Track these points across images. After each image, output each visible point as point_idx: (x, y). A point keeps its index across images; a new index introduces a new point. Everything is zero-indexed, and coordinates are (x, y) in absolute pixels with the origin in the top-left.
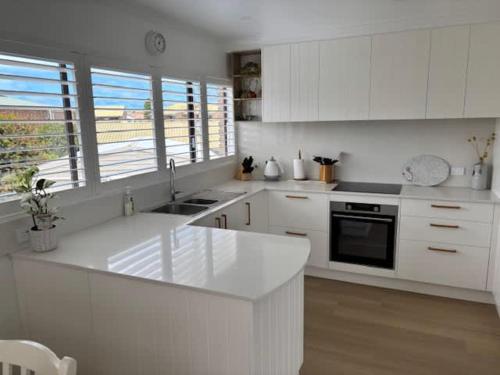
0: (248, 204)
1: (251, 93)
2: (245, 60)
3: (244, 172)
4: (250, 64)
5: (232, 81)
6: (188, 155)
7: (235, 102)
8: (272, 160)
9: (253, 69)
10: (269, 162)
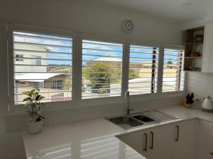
0: (178, 127)
1: (197, 53)
2: (195, 33)
3: (187, 103)
4: (197, 36)
5: (184, 47)
7: (185, 60)
8: (209, 98)
9: (199, 39)
10: (206, 99)
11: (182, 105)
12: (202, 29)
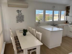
2: (69, 7)
6: (58, 20)
8: (71, 21)
11: (65, 23)
12: (70, 6)
